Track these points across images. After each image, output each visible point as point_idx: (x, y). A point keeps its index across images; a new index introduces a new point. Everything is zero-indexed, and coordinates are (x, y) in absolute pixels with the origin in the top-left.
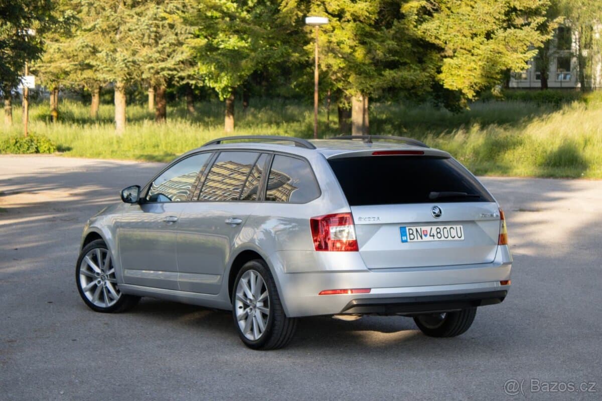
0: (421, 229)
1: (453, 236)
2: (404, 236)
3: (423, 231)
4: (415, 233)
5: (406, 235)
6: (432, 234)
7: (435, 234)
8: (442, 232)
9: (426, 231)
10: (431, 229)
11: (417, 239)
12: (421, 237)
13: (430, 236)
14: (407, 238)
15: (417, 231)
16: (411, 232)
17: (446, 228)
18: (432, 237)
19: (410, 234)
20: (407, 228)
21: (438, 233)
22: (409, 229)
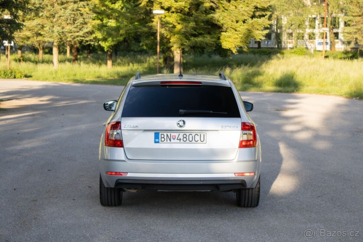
0: (171, 134)
1: (196, 140)
2: (157, 139)
3: (173, 136)
4: (165, 137)
5: (158, 138)
6: (179, 138)
7: (182, 138)
8: (187, 137)
9: (175, 136)
10: (179, 134)
11: (167, 141)
12: (170, 140)
13: (177, 139)
14: (159, 140)
15: (167, 135)
16: (163, 136)
17: (192, 135)
18: (179, 141)
19: (161, 138)
20: (160, 134)
21: (184, 138)
22: (161, 134)
